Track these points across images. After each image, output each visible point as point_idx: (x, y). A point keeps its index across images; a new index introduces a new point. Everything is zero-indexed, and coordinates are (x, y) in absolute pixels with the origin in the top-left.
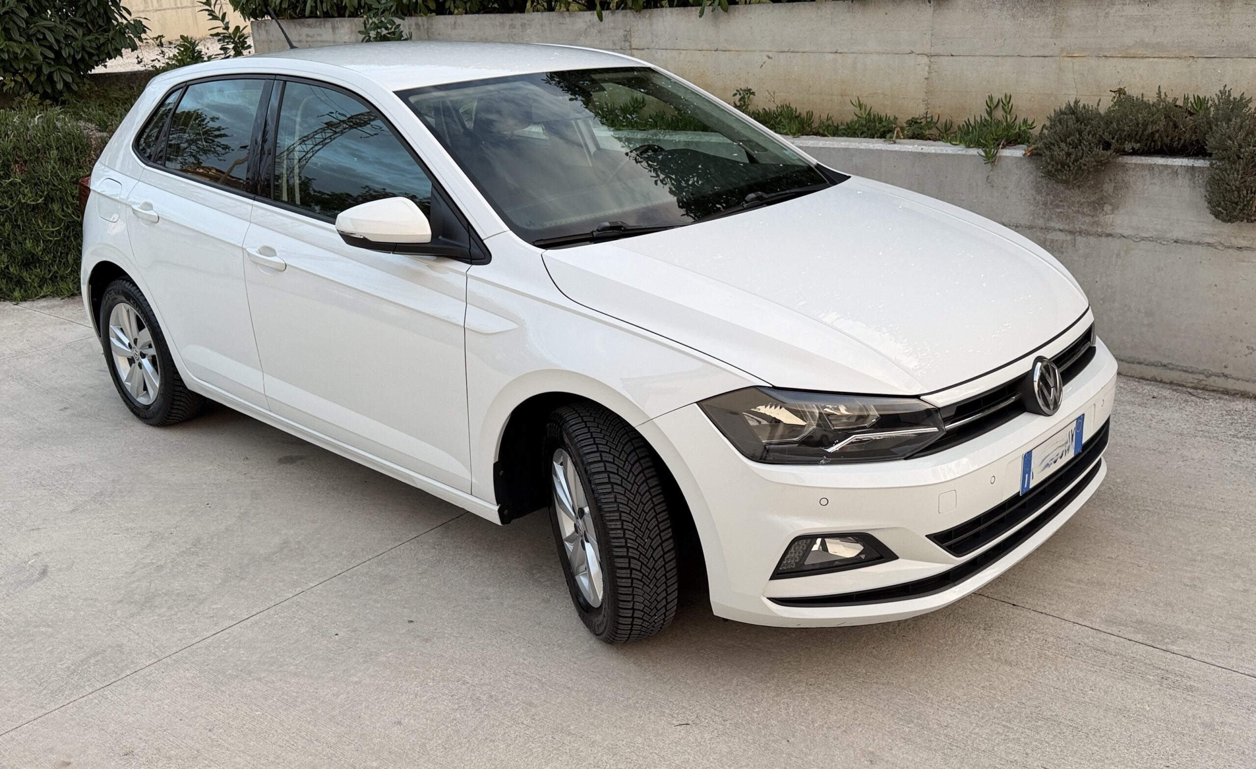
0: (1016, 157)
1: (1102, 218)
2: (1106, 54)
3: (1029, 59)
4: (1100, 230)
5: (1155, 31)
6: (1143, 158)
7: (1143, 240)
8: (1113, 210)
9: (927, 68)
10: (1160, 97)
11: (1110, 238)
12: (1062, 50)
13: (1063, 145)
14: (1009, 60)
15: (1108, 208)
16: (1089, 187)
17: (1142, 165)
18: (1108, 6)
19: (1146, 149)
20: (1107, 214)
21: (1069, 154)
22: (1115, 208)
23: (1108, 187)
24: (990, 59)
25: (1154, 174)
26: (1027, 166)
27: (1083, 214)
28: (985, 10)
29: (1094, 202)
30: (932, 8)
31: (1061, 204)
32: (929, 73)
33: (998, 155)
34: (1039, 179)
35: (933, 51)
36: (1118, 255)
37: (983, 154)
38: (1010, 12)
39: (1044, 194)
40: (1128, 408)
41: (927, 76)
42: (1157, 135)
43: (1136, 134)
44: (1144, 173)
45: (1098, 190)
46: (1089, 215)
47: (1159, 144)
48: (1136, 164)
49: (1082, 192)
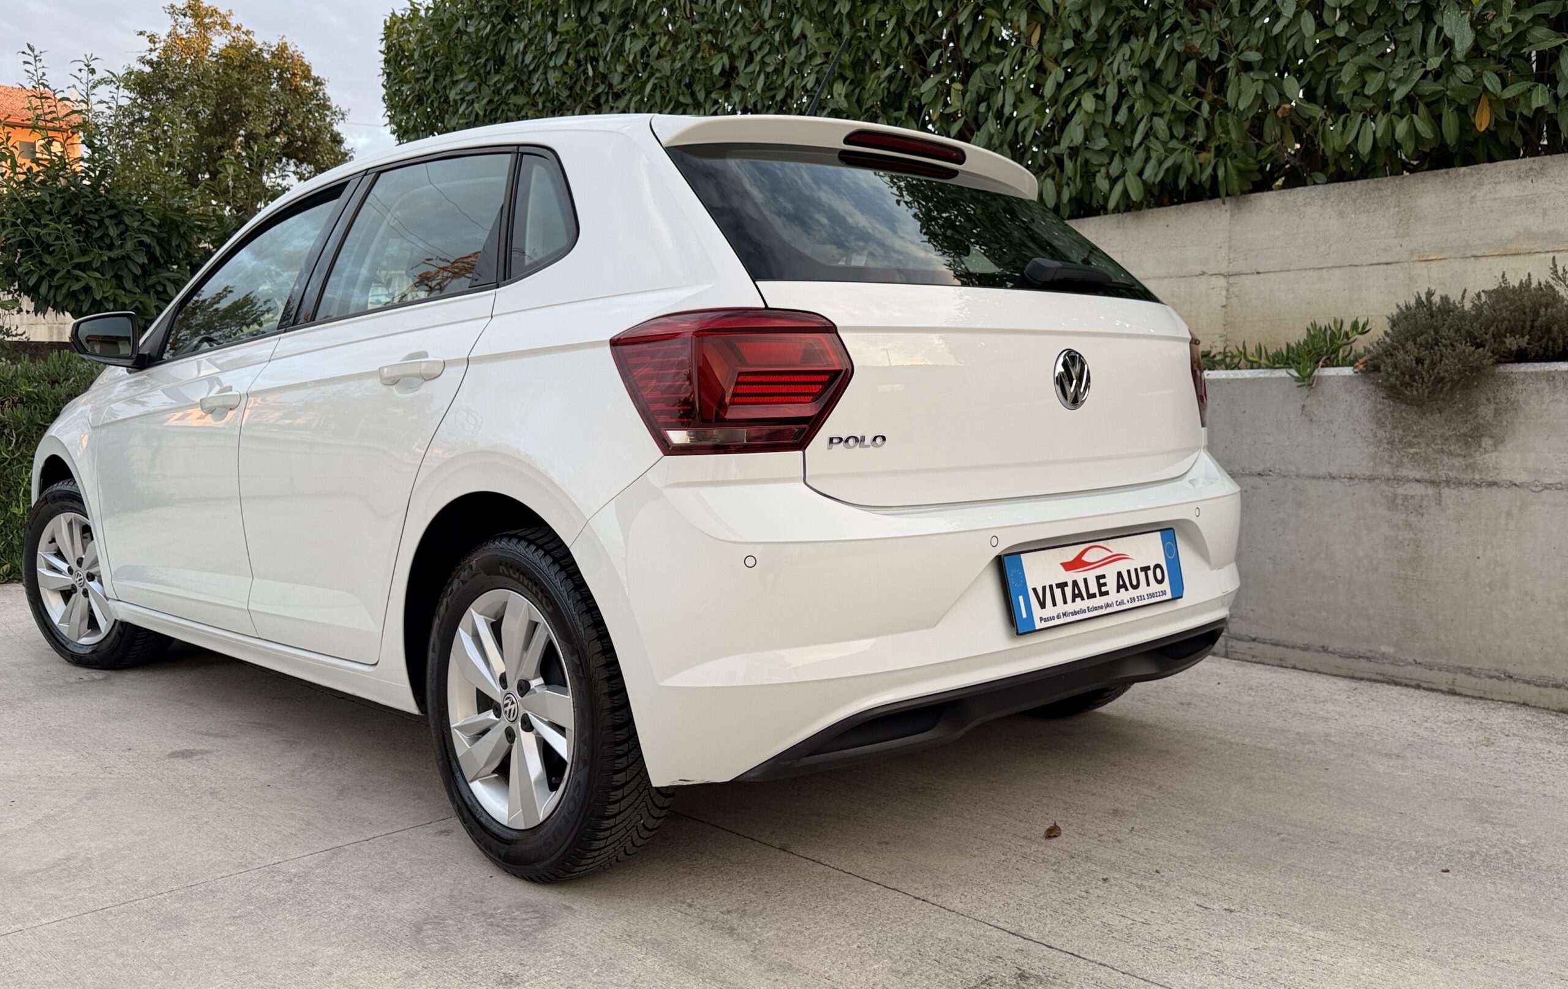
0: (1344, 377)
1: (1478, 458)
2: (1474, 253)
3: (1366, 268)
4: (1477, 477)
5: (1544, 215)
6: (1537, 364)
7: (1546, 488)
8: (1495, 446)
9: (1224, 293)
10: (1555, 272)
11: (1494, 488)
12: (1412, 252)
13: (1410, 345)
14: (1338, 272)
15: (1487, 442)
16: (1456, 413)
17: (1536, 374)
18: (1474, 188)
19: (1541, 352)
20: (1486, 451)
21: (1419, 361)
22: (1498, 441)
23: (1486, 411)
24: (1311, 273)
25: (1555, 387)
26: (1360, 388)
27: (1450, 454)
28: (1302, 209)
29: (1465, 435)
30: (1229, 213)
31: (1415, 440)
32: (1227, 298)
33: (1316, 373)
34: (1379, 407)
35: (1232, 269)
36: (1509, 514)
37: (1296, 374)
38: (1336, 208)
39: (1389, 427)
40: (1539, 745)
41: (1224, 303)
42: (1555, 328)
43: (1523, 328)
44: (1539, 386)
45: (1470, 417)
46: (1459, 455)
47: (1561, 341)
48: (1526, 373)
49: (1446, 421)
